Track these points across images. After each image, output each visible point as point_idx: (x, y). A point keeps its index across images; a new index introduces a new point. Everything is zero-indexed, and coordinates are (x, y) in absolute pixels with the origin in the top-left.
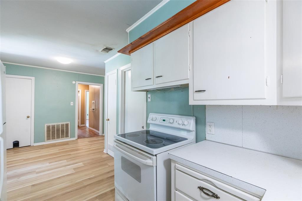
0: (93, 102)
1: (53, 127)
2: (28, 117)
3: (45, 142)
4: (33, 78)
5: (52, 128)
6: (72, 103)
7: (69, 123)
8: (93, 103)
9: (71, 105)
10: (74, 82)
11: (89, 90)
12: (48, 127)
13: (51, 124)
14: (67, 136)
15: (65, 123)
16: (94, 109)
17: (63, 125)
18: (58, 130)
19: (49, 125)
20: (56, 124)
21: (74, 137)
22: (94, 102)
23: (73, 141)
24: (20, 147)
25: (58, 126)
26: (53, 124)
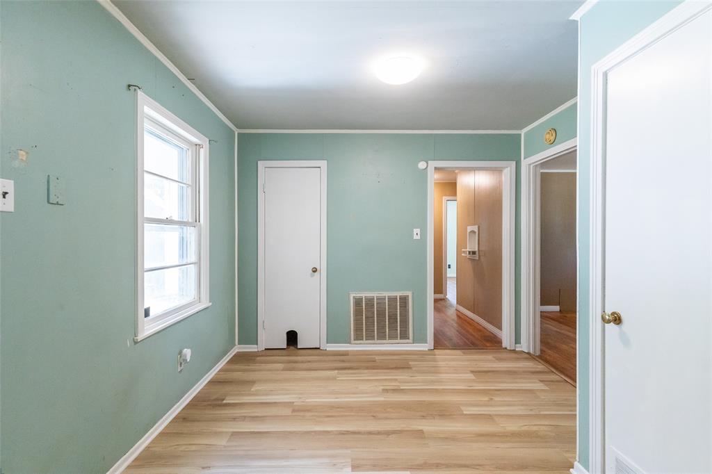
0: (470, 229)
1: (370, 302)
2: (315, 270)
3: (350, 343)
4: (323, 164)
5: (366, 305)
6: (416, 231)
7: (409, 294)
8: (473, 232)
9: (416, 237)
10: (422, 165)
11: (455, 194)
12: (358, 302)
13: (364, 295)
14: (404, 335)
15: (398, 294)
16: (474, 253)
17: (392, 300)
18: (381, 314)
19: (359, 295)
20: (375, 294)
21: (424, 341)
22: (476, 231)
23: (421, 353)
24: (299, 347)
25: (381, 300)
26: (369, 294)
